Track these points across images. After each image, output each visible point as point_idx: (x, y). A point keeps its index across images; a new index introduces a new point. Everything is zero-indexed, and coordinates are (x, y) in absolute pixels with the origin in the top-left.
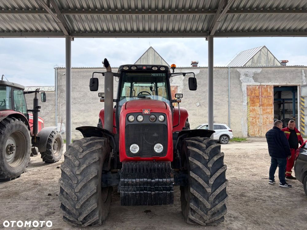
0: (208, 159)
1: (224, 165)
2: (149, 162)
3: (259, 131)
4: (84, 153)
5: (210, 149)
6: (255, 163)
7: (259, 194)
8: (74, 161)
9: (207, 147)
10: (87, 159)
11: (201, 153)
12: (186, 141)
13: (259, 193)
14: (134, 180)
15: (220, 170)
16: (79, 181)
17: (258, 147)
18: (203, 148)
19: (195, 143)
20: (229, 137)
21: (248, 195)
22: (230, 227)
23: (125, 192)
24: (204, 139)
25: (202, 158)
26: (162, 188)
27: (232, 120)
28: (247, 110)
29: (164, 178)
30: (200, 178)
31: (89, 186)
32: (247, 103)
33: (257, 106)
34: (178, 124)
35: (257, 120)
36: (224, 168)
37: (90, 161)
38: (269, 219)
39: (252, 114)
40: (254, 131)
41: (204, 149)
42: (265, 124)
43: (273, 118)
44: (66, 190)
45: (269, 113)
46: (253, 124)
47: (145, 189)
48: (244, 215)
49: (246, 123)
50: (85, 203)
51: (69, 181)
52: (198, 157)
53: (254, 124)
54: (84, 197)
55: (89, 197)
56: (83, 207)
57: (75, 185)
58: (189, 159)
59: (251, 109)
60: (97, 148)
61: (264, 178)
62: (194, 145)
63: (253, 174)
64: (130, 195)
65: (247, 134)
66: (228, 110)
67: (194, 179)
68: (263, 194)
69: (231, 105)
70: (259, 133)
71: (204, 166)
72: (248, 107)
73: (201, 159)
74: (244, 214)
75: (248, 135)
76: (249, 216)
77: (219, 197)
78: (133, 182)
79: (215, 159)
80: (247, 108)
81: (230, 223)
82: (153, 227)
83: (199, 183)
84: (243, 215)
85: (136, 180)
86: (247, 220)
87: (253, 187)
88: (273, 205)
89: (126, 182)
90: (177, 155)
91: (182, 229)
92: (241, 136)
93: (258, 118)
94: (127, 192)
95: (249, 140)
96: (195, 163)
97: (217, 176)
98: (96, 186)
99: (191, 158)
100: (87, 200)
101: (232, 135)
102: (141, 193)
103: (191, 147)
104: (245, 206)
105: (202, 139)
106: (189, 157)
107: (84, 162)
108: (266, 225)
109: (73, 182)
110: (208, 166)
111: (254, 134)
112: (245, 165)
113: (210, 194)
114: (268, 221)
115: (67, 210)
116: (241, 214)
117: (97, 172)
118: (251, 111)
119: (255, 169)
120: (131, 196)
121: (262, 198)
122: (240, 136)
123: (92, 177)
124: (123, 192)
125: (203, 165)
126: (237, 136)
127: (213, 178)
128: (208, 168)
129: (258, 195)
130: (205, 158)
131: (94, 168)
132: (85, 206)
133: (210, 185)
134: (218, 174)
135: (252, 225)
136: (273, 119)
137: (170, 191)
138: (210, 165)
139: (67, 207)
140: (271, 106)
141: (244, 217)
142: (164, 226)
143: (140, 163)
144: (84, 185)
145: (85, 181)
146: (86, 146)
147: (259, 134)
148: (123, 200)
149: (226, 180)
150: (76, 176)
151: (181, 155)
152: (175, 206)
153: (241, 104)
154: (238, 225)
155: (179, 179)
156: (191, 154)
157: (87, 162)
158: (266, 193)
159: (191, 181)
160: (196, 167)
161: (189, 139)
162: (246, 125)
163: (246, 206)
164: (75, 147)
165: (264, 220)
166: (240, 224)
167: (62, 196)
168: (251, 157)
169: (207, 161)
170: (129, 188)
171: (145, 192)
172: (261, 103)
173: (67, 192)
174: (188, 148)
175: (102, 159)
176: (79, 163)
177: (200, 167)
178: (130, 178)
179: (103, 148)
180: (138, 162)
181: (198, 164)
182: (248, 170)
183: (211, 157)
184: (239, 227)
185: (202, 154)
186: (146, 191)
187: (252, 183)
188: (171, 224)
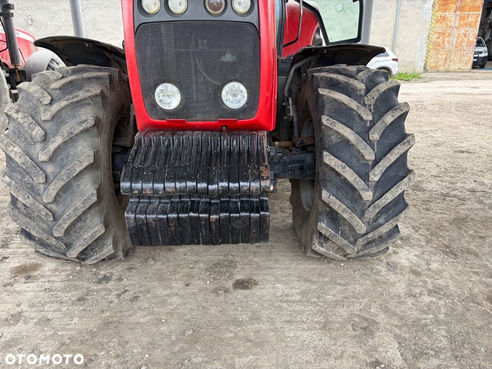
0: (371, 121)
1: (409, 135)
2: (209, 132)
3: (446, 60)
4: (55, 107)
5: (375, 94)
6: (438, 120)
7: (450, 186)
8: (29, 128)
9: (368, 90)
10: (63, 122)
11: (353, 104)
12: (315, 74)
13: (451, 183)
14: (160, 186)
15: (399, 146)
16: (52, 178)
17: (443, 90)
18: (358, 93)
19: (337, 80)
20: (392, 72)
21: (429, 186)
22: (393, 263)
23: (137, 216)
24: (359, 71)
25: (356, 118)
26: (239, 204)
27: (400, 39)
28: (432, 18)
29: (244, 181)
30: (348, 168)
31: (79, 188)
32: (432, 4)
33: (451, 9)
34: (297, 39)
35: (446, 39)
36: (408, 142)
37: (71, 126)
38: (475, 244)
39: (439, 28)
40: (437, 60)
41: (361, 95)
42: (460, 46)
43: (477, 34)
44: (20, 199)
45: (470, 25)
46: (437, 46)
47: (194, 207)
48: (424, 234)
49: (424, 45)
50: (73, 224)
51: (23, 177)
52: (345, 115)
53: (439, 46)
54: (68, 213)
55: (81, 213)
56: (72, 233)
57: (42, 186)
58: (323, 120)
59: (438, 17)
60: (89, 94)
61: (458, 152)
62: (334, 85)
63: (435, 143)
64: (154, 222)
65: (423, 65)
66: (395, 18)
67: (333, 169)
68: (459, 185)
69: (403, 8)
70: (445, 63)
71: (361, 139)
72: (434, 13)
73: (354, 119)
74: (423, 230)
75: (425, 68)
76: (432, 234)
77: (389, 209)
78: (155, 191)
79: (389, 119)
80: (431, 14)
81: (394, 252)
82: (232, 262)
83: (345, 179)
84: (420, 232)
85: (166, 184)
86: (429, 245)
87: (437, 170)
88: (480, 209)
89: (137, 192)
90: (289, 109)
91: (293, 266)
92: (412, 69)
93: (449, 35)
94: (143, 217)
95: (426, 77)
96: (336, 132)
97: (391, 163)
98: (97, 186)
99: (327, 117)
100: (79, 219)
101: (398, 69)
102: (182, 218)
103: (327, 90)
104: (423, 211)
105: (353, 69)
106: (323, 116)
107: (58, 129)
108: (471, 257)
109: (35, 179)
110: (370, 138)
111: (436, 66)
112: (420, 124)
113: (368, 204)
114: (474, 248)
115: (37, 239)
116: (417, 231)
117: (92, 156)
118: (437, 21)
119: (439, 132)
120: (156, 225)
121: (459, 194)
122: (409, 70)
123: (81, 168)
124: (134, 215)
125: (357, 136)
126: (404, 70)
127: (381, 168)
128: (370, 143)
129: (449, 188)
130: (365, 117)
131: (85, 144)
132: (76, 232)
133: (370, 183)
134: (392, 157)
135: (439, 257)
136: (475, 36)
137: (259, 213)
138: (375, 136)
139: (33, 233)
140: (476, 11)
141: (423, 238)
142: (256, 259)
143: (182, 136)
144: (63, 187)
145: (65, 177)
146: (60, 89)
147: (445, 67)
148: (135, 234)
149: (410, 172)
150: (39, 165)
151: (297, 110)
152: (282, 212)
153: (422, 5)
154: (410, 257)
155: (290, 166)
156: (326, 108)
157: (65, 130)
158: (464, 183)
159: (324, 175)
160: (338, 141)
161: (319, 71)
162: (425, 49)
163: (426, 212)
164: (31, 91)
165: (466, 245)
166: (415, 255)
167: (16, 211)
168: (430, 108)
169: (368, 125)
170: (150, 203)
171: (192, 214)
172: (459, 4)
173: (24, 203)
174: (321, 92)
175: (106, 123)
176: (43, 133)
177: (348, 141)
178: (148, 181)
179: (107, 93)
180: (179, 135)
181: (346, 134)
182: (427, 135)
183: (379, 114)
184: (412, 262)
185: (355, 108)
186: (194, 213)
187: (436, 160)
188: (270, 254)
